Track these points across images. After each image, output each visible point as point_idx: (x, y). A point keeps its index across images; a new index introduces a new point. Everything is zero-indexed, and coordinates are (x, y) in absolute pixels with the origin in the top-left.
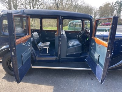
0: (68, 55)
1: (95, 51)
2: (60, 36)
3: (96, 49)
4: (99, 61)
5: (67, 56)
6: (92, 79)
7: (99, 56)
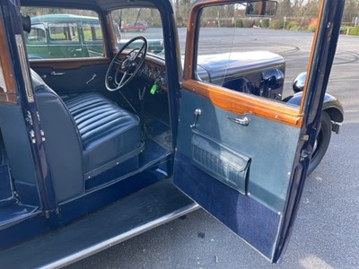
0: (93, 178)
1: (221, 141)
2: (31, 99)
3: (222, 133)
4: (251, 179)
5: (88, 184)
6: (202, 236)
7: (250, 161)
